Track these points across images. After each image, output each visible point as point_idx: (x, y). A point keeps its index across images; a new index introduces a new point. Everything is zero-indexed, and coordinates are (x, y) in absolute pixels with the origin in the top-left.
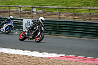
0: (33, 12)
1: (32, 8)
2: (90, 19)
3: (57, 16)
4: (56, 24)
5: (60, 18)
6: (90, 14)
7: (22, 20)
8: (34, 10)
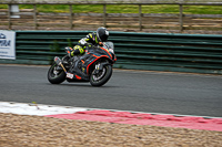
0: (12, 14)
1: (10, 5)
2: (142, 27)
3: (67, 22)
4: (65, 40)
5: (73, 26)
6: (142, 15)
8: (15, 9)
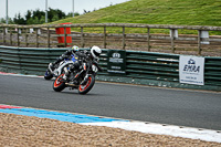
1: (200, 31)
7: (178, 58)
